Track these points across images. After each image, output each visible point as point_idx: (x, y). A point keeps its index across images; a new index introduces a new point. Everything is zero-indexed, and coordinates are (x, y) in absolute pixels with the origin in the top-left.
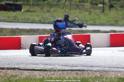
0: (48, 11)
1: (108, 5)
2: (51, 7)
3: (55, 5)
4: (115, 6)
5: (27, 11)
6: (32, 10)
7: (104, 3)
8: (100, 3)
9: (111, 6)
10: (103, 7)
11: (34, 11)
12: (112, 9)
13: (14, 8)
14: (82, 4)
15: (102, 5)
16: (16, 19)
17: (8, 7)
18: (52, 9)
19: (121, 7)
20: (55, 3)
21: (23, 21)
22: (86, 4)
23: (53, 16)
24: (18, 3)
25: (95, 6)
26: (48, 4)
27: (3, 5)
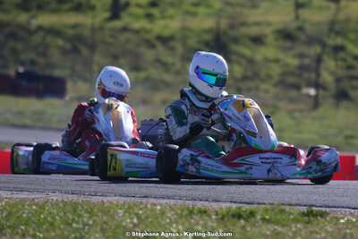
0: (145, 102)
1: (333, 89)
4: (353, 94)
7: (317, 86)
10: (316, 97)
12: (345, 103)
13: (41, 87)
14: (252, 84)
15: (312, 92)
17: (24, 83)
22: (264, 86)
24: (57, 73)
25: (293, 93)
26: (147, 80)
27: (7, 77)
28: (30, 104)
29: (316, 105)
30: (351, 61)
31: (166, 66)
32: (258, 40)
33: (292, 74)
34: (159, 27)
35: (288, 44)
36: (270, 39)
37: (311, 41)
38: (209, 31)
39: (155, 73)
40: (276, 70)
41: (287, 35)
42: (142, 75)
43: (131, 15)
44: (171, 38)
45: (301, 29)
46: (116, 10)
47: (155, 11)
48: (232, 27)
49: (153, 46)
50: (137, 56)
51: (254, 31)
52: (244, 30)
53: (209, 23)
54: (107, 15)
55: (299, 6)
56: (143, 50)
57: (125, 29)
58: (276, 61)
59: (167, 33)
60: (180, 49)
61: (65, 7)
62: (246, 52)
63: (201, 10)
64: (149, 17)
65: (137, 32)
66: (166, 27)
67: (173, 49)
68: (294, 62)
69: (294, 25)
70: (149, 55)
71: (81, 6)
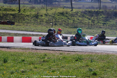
0: (27, 25)
1: (54, 23)
3: (29, 23)
4: (57, 24)
5: (17, 25)
6: (19, 24)
8: (51, 23)
9: (56, 24)
10: (52, 25)
11: (20, 25)
14: (42, 23)
16: (13, 29)
17: (8, 23)
18: (29, 25)
19: (60, 25)
20: (29, 22)
23: (30, 28)
25: (48, 24)
26: (26, 22)
27: (6, 22)
28: (10, 26)
29: (52, 26)
30: (56, 19)
31: (28, 20)
34: (26, 14)
36: (43, 15)
37: (50, 16)
39: (27, 21)
40: (45, 20)
41: (46, 15)
44: (29, 15)
45: (48, 14)
47: (25, 11)
48: (38, 14)
49: (26, 17)
50: (24, 18)
51: (41, 14)
52: (40, 14)
53: (34, 13)
54: (18, 12)
55: (47, 10)
56: (24, 17)
57: (21, 14)
58: (45, 19)
59: (28, 15)
60: (30, 17)
61: (11, 10)
62: (40, 17)
63: (32, 11)
64: (24, 12)
65: (23, 14)
67: (29, 17)
69: (47, 13)
71: (13, 10)
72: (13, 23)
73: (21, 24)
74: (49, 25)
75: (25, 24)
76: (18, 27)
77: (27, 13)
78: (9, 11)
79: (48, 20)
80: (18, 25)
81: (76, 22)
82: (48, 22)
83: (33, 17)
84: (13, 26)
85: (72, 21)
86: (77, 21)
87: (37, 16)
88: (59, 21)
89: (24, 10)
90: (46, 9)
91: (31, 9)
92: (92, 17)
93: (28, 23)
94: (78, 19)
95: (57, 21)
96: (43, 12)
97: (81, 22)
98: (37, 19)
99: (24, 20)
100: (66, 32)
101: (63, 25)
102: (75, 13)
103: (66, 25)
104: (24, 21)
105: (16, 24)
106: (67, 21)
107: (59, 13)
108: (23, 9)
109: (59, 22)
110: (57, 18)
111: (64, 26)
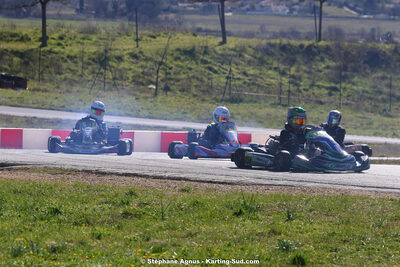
0: (68, 91)
1: (162, 85)
2: (72, 85)
3: (77, 82)
4: (172, 88)
5: (34, 90)
6: (42, 87)
7: (156, 85)
8: (152, 83)
9: (167, 89)
10: (156, 89)
11: (46, 91)
12: (168, 93)
13: (14, 83)
14: (120, 82)
15: (154, 87)
16: (22, 102)
17: (5, 81)
18: (75, 89)
19: (182, 90)
20: (77, 79)
21: (36, 106)
23: (80, 100)
24: (21, 75)
25: (142, 87)
26: (65, 79)
28: (10, 92)
29: (156, 94)
30: (168, 71)
31: (74, 72)
32: (120, 59)
33: (139, 77)
34: (67, 50)
35: (134, 60)
36: (126, 58)
37: (147, 59)
38: (95, 53)
39: (69, 76)
40: (130, 75)
41: (134, 56)
42: (63, 76)
43: (51, 44)
44: (75, 57)
45: (141, 52)
46: (44, 40)
47: (61, 42)
48: (106, 51)
49: (66, 61)
50: (59, 67)
51: (117, 53)
52: (113, 53)
53: (94, 49)
54: (40, 44)
55: (137, 40)
56: (61, 62)
57: (50, 52)
58: (130, 69)
59: (72, 54)
60: (80, 64)
61: (14, 39)
62: (114, 64)
63: (85, 41)
64: (59, 44)
65: (56, 53)
66: (71, 51)
67: (76, 63)
68: (141, 70)
69: (137, 51)
70: (64, 65)
71: (23, 39)
72: (20, 84)
73: (48, 86)
74: (144, 92)
75: (63, 86)
76: (39, 96)
77: (69, 48)
78: (8, 41)
79: (143, 73)
80: (38, 90)
81: (237, 82)
82: (141, 80)
83: (89, 64)
84: (19, 93)
85: (223, 80)
86: (239, 79)
87: (102, 60)
88: (179, 77)
89: (61, 38)
90: (133, 36)
91: (82, 35)
92: (291, 66)
93: (72, 82)
94: (245, 74)
95: (173, 77)
96: (126, 47)
97: (253, 84)
98: (102, 70)
99: (60, 74)
100: (204, 117)
101: (194, 90)
102: (232, 52)
103: (203, 91)
104: (58, 76)
105: (31, 84)
106: (205, 79)
107: (178, 50)
108: (56, 36)
109: (178, 80)
110: (171, 68)
111: (195, 96)
